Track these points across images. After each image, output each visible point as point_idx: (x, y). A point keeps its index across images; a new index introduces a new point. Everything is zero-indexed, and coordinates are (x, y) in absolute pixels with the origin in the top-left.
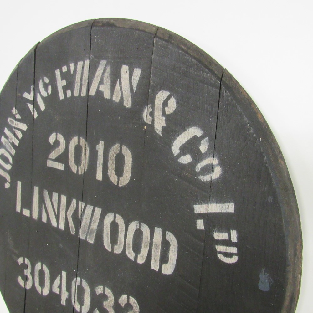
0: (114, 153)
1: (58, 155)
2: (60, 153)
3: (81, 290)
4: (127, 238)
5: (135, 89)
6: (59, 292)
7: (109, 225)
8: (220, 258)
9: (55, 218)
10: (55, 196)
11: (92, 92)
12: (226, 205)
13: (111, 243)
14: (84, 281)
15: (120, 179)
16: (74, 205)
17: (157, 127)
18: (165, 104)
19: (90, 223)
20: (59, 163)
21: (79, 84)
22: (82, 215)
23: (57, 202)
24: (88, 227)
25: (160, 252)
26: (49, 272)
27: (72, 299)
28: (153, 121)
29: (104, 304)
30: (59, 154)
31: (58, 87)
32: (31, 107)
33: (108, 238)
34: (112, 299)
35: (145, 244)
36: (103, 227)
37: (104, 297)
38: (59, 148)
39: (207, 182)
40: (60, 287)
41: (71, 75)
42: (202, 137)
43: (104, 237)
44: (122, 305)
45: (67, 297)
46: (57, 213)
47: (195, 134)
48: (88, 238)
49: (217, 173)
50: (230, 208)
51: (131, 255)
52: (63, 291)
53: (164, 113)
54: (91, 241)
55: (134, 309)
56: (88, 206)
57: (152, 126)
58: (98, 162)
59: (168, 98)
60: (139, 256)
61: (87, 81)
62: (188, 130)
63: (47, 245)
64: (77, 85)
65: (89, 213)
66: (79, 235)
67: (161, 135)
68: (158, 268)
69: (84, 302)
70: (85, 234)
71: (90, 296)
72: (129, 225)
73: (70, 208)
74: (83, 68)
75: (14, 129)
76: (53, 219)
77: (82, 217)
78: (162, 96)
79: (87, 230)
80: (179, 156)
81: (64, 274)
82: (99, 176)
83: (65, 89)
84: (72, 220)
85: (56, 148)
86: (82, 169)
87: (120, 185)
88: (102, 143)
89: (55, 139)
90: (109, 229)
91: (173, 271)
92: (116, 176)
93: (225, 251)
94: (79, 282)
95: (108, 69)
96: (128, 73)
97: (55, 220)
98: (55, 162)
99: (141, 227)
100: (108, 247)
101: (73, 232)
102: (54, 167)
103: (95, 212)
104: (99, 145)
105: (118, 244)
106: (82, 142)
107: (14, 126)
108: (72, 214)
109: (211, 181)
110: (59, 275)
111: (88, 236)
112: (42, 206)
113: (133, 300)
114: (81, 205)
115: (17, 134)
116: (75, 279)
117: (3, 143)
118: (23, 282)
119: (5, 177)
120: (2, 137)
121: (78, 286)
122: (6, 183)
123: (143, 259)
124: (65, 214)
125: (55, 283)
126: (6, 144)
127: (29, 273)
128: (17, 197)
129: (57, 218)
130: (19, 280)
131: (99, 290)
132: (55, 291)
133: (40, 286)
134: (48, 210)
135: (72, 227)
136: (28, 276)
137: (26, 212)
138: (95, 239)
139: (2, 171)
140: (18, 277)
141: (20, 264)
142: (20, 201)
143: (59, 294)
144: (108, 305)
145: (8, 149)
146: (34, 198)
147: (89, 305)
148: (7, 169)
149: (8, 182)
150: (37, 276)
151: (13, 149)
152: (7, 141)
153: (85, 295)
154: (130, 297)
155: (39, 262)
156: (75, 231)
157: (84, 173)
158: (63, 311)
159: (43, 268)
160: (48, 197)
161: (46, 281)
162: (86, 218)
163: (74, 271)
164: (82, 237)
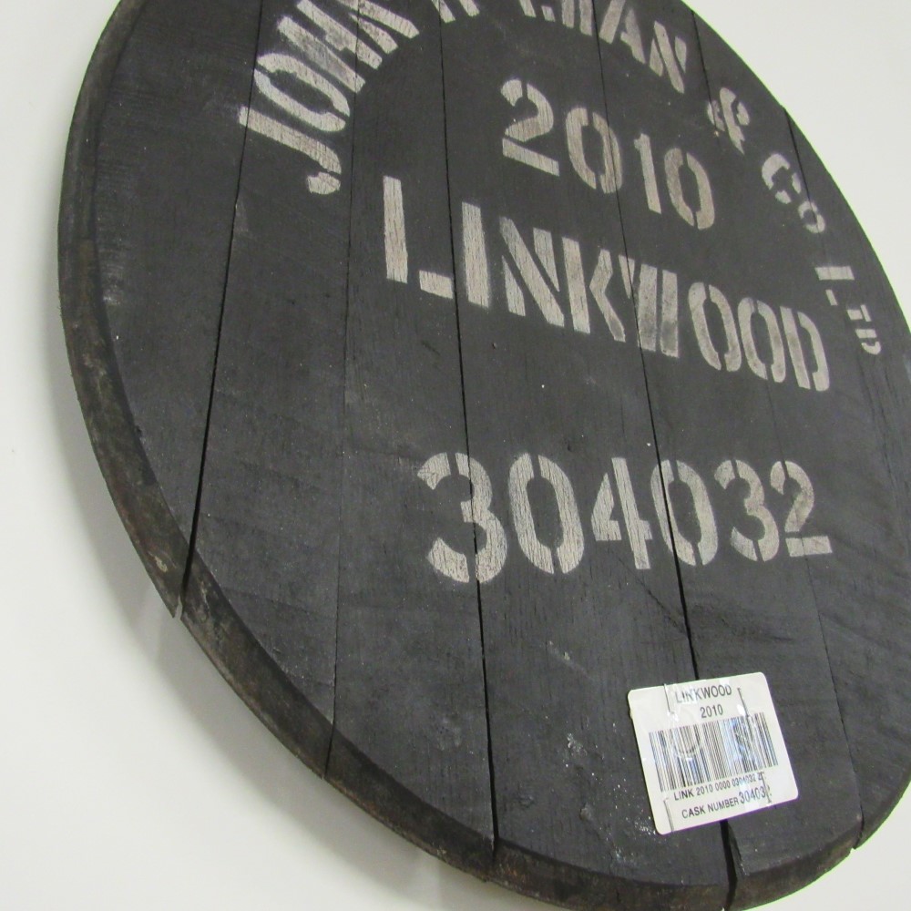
0: (675, 163)
1: (535, 135)
2: (543, 133)
3: (680, 494)
4: (742, 333)
6: (619, 533)
7: (702, 311)
9: (554, 301)
10: (542, 239)
11: (607, 37)
13: (715, 350)
14: (683, 464)
15: (698, 214)
16: (607, 265)
17: (735, 139)
18: (735, 108)
19: (659, 308)
20: (542, 157)
22: (634, 291)
23: (552, 254)
24: (655, 317)
25: (801, 351)
26: (566, 478)
27: (664, 535)
28: (726, 127)
29: (746, 505)
30: (539, 134)
33: (707, 339)
34: (756, 484)
35: (774, 341)
37: (740, 486)
38: (535, 119)
39: (816, 234)
40: (617, 514)
42: (790, 171)
43: (699, 336)
44: (779, 490)
45: (647, 538)
46: (557, 286)
48: (662, 345)
49: (821, 223)
50: (848, 273)
51: (759, 369)
53: (736, 120)
54: (673, 353)
55: (802, 487)
56: (644, 267)
57: (726, 134)
58: (645, 175)
59: (737, 102)
60: (773, 367)
62: (772, 156)
63: (543, 386)
65: (651, 284)
66: (638, 342)
67: (743, 151)
68: (808, 382)
69: (699, 528)
70: (654, 335)
71: (710, 499)
72: (737, 306)
73: (597, 273)
76: (548, 305)
77: (635, 295)
78: (726, 95)
79: (656, 327)
80: (774, 190)
81: (620, 466)
82: (654, 204)
84: (608, 305)
85: (526, 118)
86: (610, 181)
87: (700, 228)
88: (645, 138)
89: (520, 94)
90: (704, 318)
91: (829, 383)
92: (688, 209)
93: (866, 336)
94: (671, 473)
96: (667, 38)
97: (556, 306)
98: (526, 150)
99: (759, 308)
100: (713, 360)
101: (619, 337)
102: (527, 163)
103: (664, 282)
104: (640, 140)
105: (730, 349)
106: (598, 122)
108: (605, 287)
109: (819, 234)
110: (606, 477)
111: (662, 342)
112: (501, 267)
113: (794, 469)
114: (627, 266)
115: (372, 36)
116: (656, 470)
117: (292, 38)
118: (461, 557)
119: (308, 153)
120: (280, 18)
121: (670, 485)
122: (315, 175)
123: (781, 372)
124: (583, 287)
125: (596, 508)
126: (309, 46)
127: (485, 509)
128: (388, 228)
129: (563, 300)
130: (437, 558)
131: (725, 473)
132: (606, 534)
133: (541, 542)
134: (524, 277)
135: (613, 323)
136: (483, 524)
137: (436, 285)
138: (680, 345)
139: (287, 128)
140: (431, 547)
141: (432, 485)
142: (404, 244)
143: (620, 538)
144: (754, 503)
145: (324, 67)
146: (465, 239)
147: (715, 528)
148: (322, 129)
149: (325, 171)
150: (523, 510)
151: (354, 74)
152: (316, 39)
153: (696, 504)
154: (787, 463)
155: (523, 452)
156: (625, 332)
157: (617, 192)
158: (650, 592)
159: (542, 469)
160: (520, 239)
161: (562, 516)
162: (647, 298)
163: (649, 445)
164: (647, 345)
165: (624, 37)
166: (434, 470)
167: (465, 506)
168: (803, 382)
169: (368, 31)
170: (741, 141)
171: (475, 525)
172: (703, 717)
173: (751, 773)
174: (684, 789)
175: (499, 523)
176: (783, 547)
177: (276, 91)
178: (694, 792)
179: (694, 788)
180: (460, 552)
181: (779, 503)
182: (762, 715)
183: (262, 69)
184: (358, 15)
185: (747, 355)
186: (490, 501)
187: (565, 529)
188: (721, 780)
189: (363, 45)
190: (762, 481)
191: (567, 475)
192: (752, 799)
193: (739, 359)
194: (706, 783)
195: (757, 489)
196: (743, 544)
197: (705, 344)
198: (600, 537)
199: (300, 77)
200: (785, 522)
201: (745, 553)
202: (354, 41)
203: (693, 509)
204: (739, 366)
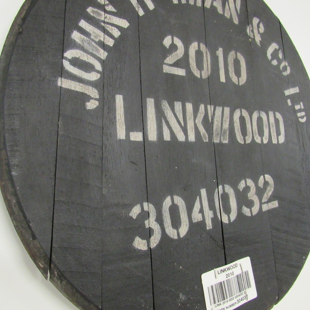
0: (232, 58)
1: (176, 60)
3: (225, 198)
4: (253, 126)
5: (239, 12)
6: (201, 218)
7: (238, 121)
8: (300, 121)
9: (181, 131)
10: (178, 106)
11: (208, 5)
13: (242, 136)
14: (227, 185)
15: (240, 79)
16: (203, 111)
17: (257, 41)
18: (258, 26)
19: (222, 124)
20: (179, 69)
22: (212, 119)
23: (181, 111)
24: (220, 128)
25: (275, 128)
26: (183, 202)
27: (218, 214)
28: (254, 36)
29: (249, 196)
30: (178, 59)
33: (239, 132)
36: (234, 123)
37: (247, 188)
38: (176, 52)
39: (286, 76)
40: (201, 211)
42: (279, 50)
43: (236, 132)
44: (261, 187)
45: (212, 217)
46: (183, 124)
47: (276, 47)
49: (289, 70)
51: (258, 140)
52: (207, 213)
54: (226, 141)
55: (270, 184)
56: (217, 107)
57: (254, 39)
58: (220, 66)
59: (259, 23)
60: (264, 138)
63: (176, 168)
65: (219, 114)
66: (213, 140)
67: (260, 46)
68: (277, 141)
69: (231, 208)
70: (219, 136)
71: (235, 197)
72: (252, 115)
73: (199, 115)
75: (103, 24)
76: (179, 133)
77: (213, 121)
79: (220, 132)
80: (271, 60)
81: (203, 192)
82: (223, 79)
85: (173, 53)
86: (206, 73)
87: (240, 85)
88: (221, 50)
89: (171, 42)
90: (239, 123)
91: (284, 139)
92: (236, 77)
94: (222, 190)
97: (182, 133)
98: (173, 67)
99: (260, 114)
100: (241, 141)
101: (206, 140)
102: (173, 73)
103: (224, 112)
104: (219, 51)
105: (248, 134)
106: (202, 47)
107: (103, 19)
108: (201, 120)
110: (198, 197)
111: (222, 138)
112: (161, 122)
113: (268, 177)
114: (210, 108)
115: (110, 31)
116: (217, 190)
117: (78, 41)
118: (145, 241)
119: (86, 92)
120: (72, 32)
121: (221, 195)
122: (89, 101)
123: (266, 139)
124: (193, 122)
125: (194, 210)
126: (84, 42)
127: (154, 221)
128: (118, 117)
129: (185, 130)
130: (136, 244)
131: (242, 185)
132: (197, 219)
133: (173, 228)
134: (170, 124)
135: (204, 135)
136: (153, 227)
137: (137, 136)
138: (229, 138)
139: (77, 83)
140: (134, 240)
141: (134, 217)
142: (124, 123)
143: (202, 220)
144: (252, 195)
145: (91, 51)
146: (148, 114)
147: (237, 207)
148: (91, 80)
149: (93, 99)
150: (167, 218)
151: (103, 51)
152: (87, 38)
153: (230, 200)
154: (265, 175)
155: (167, 196)
156: (208, 137)
157: (208, 77)
158: (211, 237)
159: (175, 200)
160: (169, 108)
161: (181, 217)
162: (217, 121)
163: (214, 181)
164: (216, 140)
165: (215, 4)
166: (135, 212)
167: (146, 222)
168: (275, 141)
169: (108, 29)
170: (260, 41)
171: (150, 227)
172: (227, 277)
173: (242, 292)
174: (218, 303)
175: (158, 225)
176: (261, 208)
177: (72, 67)
178: (222, 304)
179: (222, 302)
180: (144, 240)
181: (260, 192)
182: (247, 271)
183: (66, 58)
184: (104, 22)
185: (254, 135)
186: (155, 218)
187: (182, 221)
188: (231, 298)
189: (107, 36)
190: (255, 185)
191: (184, 200)
192: (241, 301)
193: (251, 138)
194: (226, 300)
195: (253, 189)
196: (246, 211)
197: (238, 135)
198: (195, 221)
199: (81, 58)
200: (262, 199)
201: (247, 215)
202: (103, 35)
203: (229, 202)
204: (251, 140)
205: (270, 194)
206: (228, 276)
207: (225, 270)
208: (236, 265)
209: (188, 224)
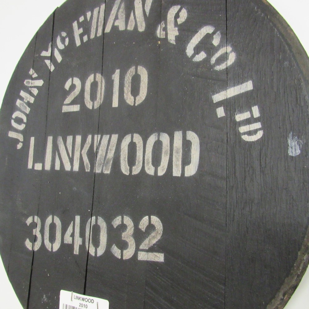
0: (130, 76)
1: (73, 98)
2: (76, 95)
3: (96, 229)
4: (146, 154)
5: (148, 14)
6: (71, 241)
7: (126, 148)
8: (244, 139)
9: (69, 161)
10: (70, 139)
11: (108, 30)
12: (244, 85)
13: (129, 166)
14: (100, 217)
15: (137, 98)
16: (89, 141)
17: (171, 38)
18: (177, 16)
19: (107, 153)
20: (74, 106)
21: (95, 27)
22: (98, 148)
23: (72, 144)
24: (104, 158)
25: (181, 155)
26: (60, 223)
27: (86, 243)
28: (166, 34)
29: (123, 236)
30: (75, 97)
31: (75, 37)
32: (48, 62)
33: (126, 161)
34: (131, 226)
35: (165, 153)
36: (120, 152)
37: (123, 227)
38: (74, 91)
39: (223, 70)
40: (73, 235)
41: (88, 22)
42: (214, 33)
43: (122, 161)
44: (142, 230)
45: (80, 244)
46: (71, 156)
47: (207, 32)
48: (104, 169)
49: (232, 59)
50: (248, 86)
51: (150, 170)
52: (76, 238)
53: (176, 24)
54: (108, 171)
55: (156, 229)
56: (104, 136)
57: (166, 39)
58: (114, 91)
59: (180, 10)
60: (159, 168)
61: (103, 22)
62: (200, 31)
63: (60, 193)
64: (94, 28)
65: (105, 143)
66: (94, 170)
67: (175, 43)
68: (181, 172)
69: (99, 242)
70: (101, 166)
71: (107, 232)
72: (147, 140)
73: (85, 146)
74: (99, 12)
75: (30, 89)
76: (67, 163)
77: (98, 150)
78: (173, 11)
79: (103, 162)
80: (193, 56)
81: (78, 218)
82: (115, 104)
83: (81, 36)
84: (87, 158)
85: (72, 92)
86: (98, 102)
87: (136, 105)
88: (118, 71)
89: (70, 84)
90: (127, 152)
91: (196, 170)
92: (132, 97)
93: (248, 130)
94: (95, 221)
95: (123, 5)
96: (141, 3)
97: (69, 164)
98: (70, 106)
99: (160, 137)
100: (126, 171)
101: (88, 170)
102: (69, 111)
103: (111, 140)
104: (115, 74)
105: (137, 163)
106: (98, 77)
107: (30, 85)
108: (87, 151)
109: (227, 68)
110: (72, 222)
112: (55, 154)
113: (155, 220)
114: (97, 138)
116: (90, 220)
118: (31, 244)
119: (18, 138)
120: (17, 101)
121: (93, 226)
122: (18, 144)
123: (163, 170)
124: (79, 154)
125: (67, 233)
127: (39, 232)
128: (30, 153)
129: (71, 160)
130: (26, 243)
131: (117, 222)
132: (67, 241)
133: (50, 242)
134: (61, 156)
135: (87, 164)
136: (37, 235)
137: (38, 167)
138: (112, 168)
139: (15, 133)
140: (26, 240)
141: (28, 225)
142: (33, 157)
143: (71, 243)
144: (128, 235)
145: (23, 110)
146: (47, 149)
147: (106, 243)
149: (20, 142)
150: (47, 232)
151: (28, 108)
152: (22, 102)
153: (101, 233)
154: (152, 217)
155: (50, 215)
156: (90, 167)
157: (100, 106)
158: (76, 262)
159: (54, 220)
160: (62, 143)
161: (57, 234)
162: (102, 150)
163: (89, 210)
164: (98, 170)
165: (117, 23)
166: (29, 221)
167: (34, 230)
169: (32, 91)
171: (36, 235)
175: (41, 235)
176: (135, 255)
177: (14, 123)
180: (31, 242)
181: (139, 236)
183: (13, 119)
184: (31, 87)
185: (145, 164)
186: (40, 229)
187: (57, 238)
189: (31, 97)
190: (134, 225)
193: (140, 168)
195: (131, 229)
196: (116, 251)
197: (124, 164)
198: (66, 242)
199: (19, 116)
200: (141, 244)
201: (116, 255)
202: (29, 97)
203: (99, 235)
204: (139, 171)
205: (154, 241)
206: (81, 306)
207: (80, 298)
208: (93, 301)
209: (60, 242)
